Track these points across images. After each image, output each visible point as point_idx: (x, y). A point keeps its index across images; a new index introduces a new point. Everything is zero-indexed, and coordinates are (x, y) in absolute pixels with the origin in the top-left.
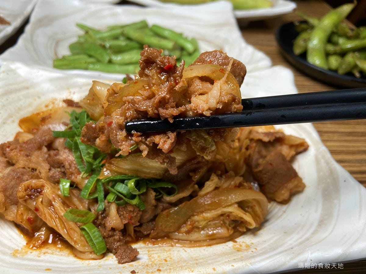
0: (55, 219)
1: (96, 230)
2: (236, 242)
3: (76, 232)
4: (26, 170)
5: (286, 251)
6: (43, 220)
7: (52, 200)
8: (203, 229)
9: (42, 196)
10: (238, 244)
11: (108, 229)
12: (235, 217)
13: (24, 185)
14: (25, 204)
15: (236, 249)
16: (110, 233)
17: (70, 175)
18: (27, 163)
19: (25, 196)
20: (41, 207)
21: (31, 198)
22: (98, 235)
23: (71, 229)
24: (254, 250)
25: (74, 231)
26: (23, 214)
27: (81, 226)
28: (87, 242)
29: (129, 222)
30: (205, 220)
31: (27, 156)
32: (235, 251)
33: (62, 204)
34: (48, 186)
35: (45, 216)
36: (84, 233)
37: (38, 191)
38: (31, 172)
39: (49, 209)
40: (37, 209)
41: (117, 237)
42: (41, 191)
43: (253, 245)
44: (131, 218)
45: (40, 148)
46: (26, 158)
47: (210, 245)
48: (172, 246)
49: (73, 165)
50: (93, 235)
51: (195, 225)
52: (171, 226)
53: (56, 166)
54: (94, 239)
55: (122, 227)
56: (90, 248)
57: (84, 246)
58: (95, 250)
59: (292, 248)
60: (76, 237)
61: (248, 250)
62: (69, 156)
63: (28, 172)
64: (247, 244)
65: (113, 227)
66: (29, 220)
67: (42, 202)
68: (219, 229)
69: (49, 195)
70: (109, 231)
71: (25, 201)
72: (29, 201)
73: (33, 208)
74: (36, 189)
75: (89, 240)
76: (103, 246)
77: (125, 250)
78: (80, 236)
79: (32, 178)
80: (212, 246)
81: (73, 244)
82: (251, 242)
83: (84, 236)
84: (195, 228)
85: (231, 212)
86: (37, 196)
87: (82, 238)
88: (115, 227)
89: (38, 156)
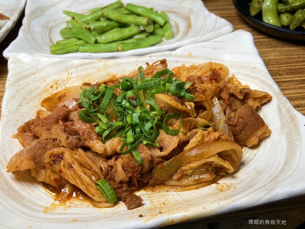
0: (75, 178)
1: (108, 184)
2: (218, 184)
3: (93, 187)
4: (48, 141)
5: (260, 188)
6: (66, 179)
7: (72, 164)
8: (191, 176)
9: (63, 161)
10: (220, 186)
11: (118, 183)
12: (216, 165)
13: (49, 154)
14: (51, 168)
15: (220, 190)
16: (119, 186)
17: (84, 141)
18: (49, 136)
19: (50, 162)
20: (63, 169)
21: (55, 163)
22: (110, 188)
23: (88, 185)
24: (234, 189)
25: (91, 186)
26: (51, 176)
27: (96, 182)
28: (102, 194)
29: (132, 175)
30: (192, 169)
31: (48, 130)
32: (218, 191)
33: (79, 166)
34: (67, 153)
35: (68, 176)
36: (98, 187)
37: (60, 157)
38: (53, 142)
39: (70, 171)
40: (61, 172)
41: (124, 189)
42: (62, 157)
43: (232, 185)
44: (134, 172)
45: (57, 122)
46: (47, 131)
47: (198, 188)
48: (167, 191)
49: (85, 133)
50: (106, 189)
51: (184, 174)
52: (165, 176)
53: (72, 134)
54: (107, 191)
55: (127, 179)
56: (104, 198)
57: (100, 197)
58: (109, 200)
59: (265, 186)
60: (93, 190)
61: (229, 189)
62: (82, 126)
63: (51, 142)
64: (227, 185)
65: (121, 181)
66: (55, 180)
67: (64, 165)
68: (204, 175)
69: (68, 159)
70: (119, 184)
71: (51, 165)
72: (54, 165)
73: (57, 171)
74: (59, 156)
75: (103, 193)
76: (115, 196)
77: (132, 198)
78: (96, 190)
79: (54, 147)
80: (199, 189)
81: (91, 196)
82: (231, 183)
83: (99, 190)
84: (184, 176)
85: (213, 162)
86: (60, 161)
87: (98, 191)
88: (122, 181)
89: (57, 128)
